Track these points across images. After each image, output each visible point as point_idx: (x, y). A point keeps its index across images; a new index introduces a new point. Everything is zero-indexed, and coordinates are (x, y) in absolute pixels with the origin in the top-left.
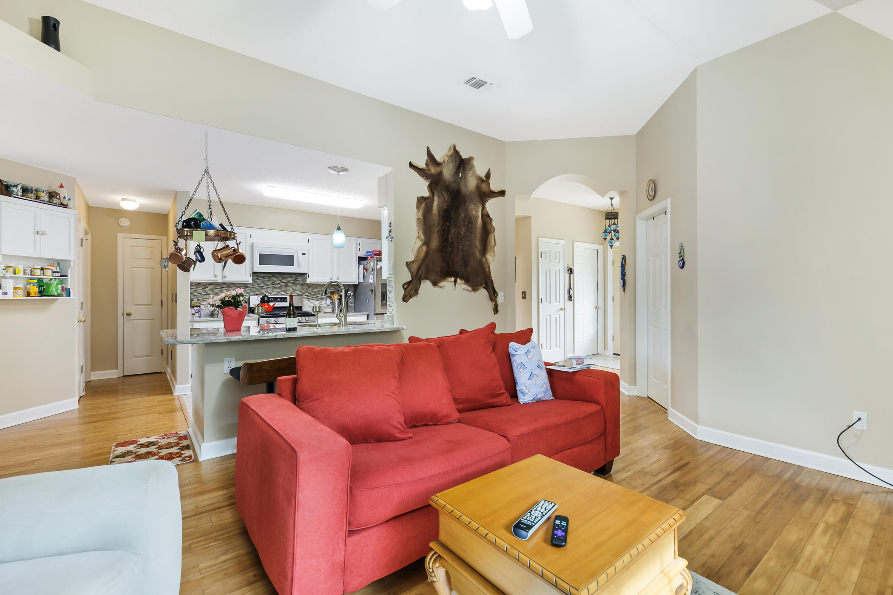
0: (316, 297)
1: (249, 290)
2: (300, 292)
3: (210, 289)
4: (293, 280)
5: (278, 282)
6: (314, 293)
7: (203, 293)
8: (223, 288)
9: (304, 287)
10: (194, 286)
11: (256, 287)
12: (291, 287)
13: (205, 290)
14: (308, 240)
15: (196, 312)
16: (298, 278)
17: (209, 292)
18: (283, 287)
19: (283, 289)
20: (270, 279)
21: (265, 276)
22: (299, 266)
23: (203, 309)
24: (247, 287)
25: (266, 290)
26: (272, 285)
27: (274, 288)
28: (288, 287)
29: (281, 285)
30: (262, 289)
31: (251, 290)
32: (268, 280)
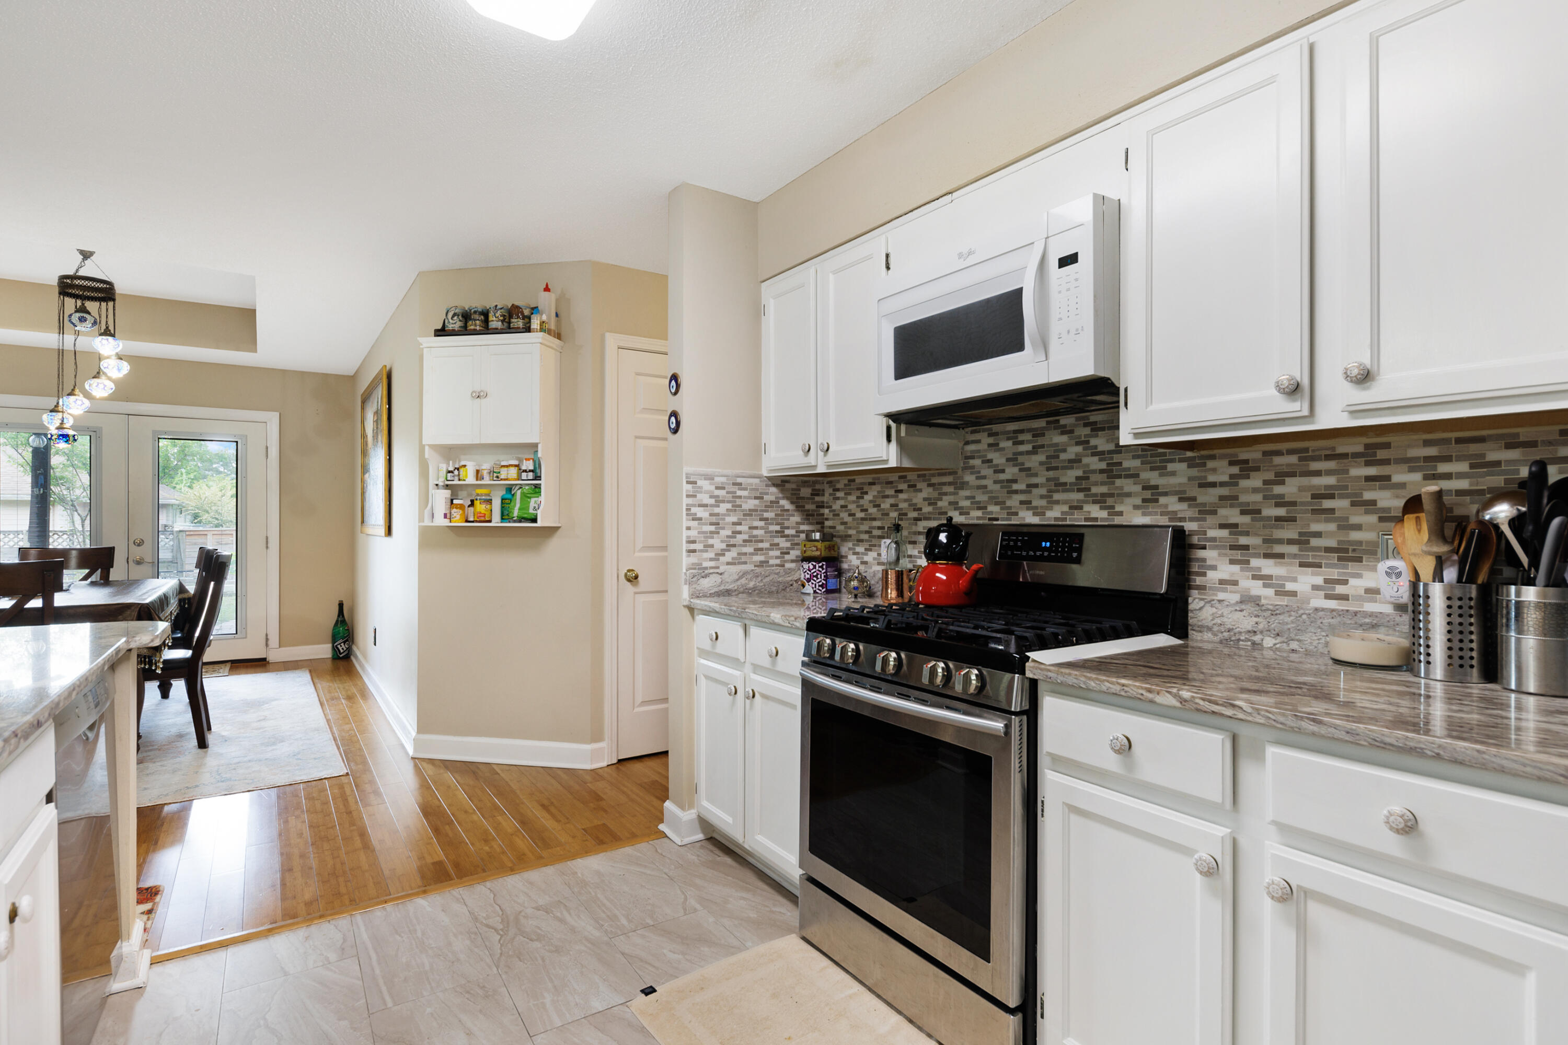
1: (967, 498)
6: (1281, 512)
10: (842, 490)
11: (989, 483)
12: (1136, 476)
15: (807, 576)
18: (1094, 478)
19: (1094, 490)
20: (1040, 441)
21: (1021, 431)
22: (1040, 341)
24: (962, 488)
25: (1022, 497)
26: (1048, 469)
27: (1056, 485)
28: (1120, 477)
29: (1088, 465)
30: (1009, 492)
31: (973, 497)
32: (1034, 447)
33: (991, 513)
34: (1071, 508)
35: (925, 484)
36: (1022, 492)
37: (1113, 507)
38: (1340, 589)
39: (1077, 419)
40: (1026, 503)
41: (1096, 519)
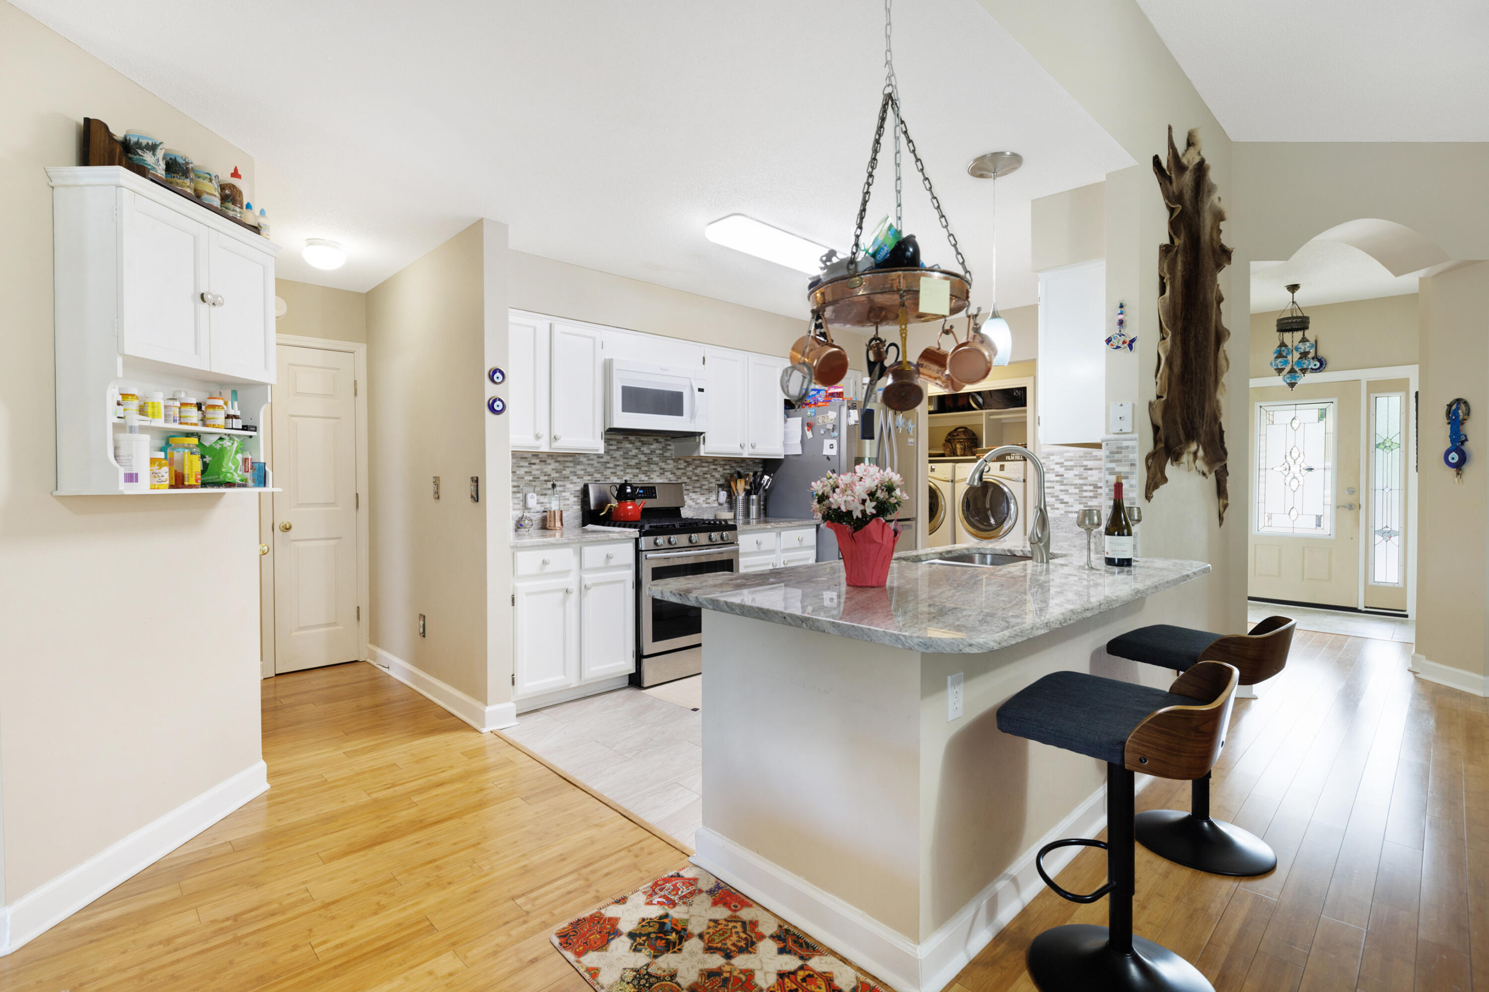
0: (700, 487)
1: (582, 470)
2: (672, 476)
4: (660, 449)
5: (634, 452)
8: (533, 467)
9: (680, 464)
11: (596, 464)
12: (657, 464)
14: (704, 359)
16: (669, 445)
18: (643, 464)
19: (643, 469)
20: (620, 445)
21: (612, 440)
22: (693, 416)
24: (579, 464)
25: (613, 470)
26: (624, 458)
27: (627, 466)
28: (652, 464)
29: (640, 458)
30: (605, 468)
31: (586, 470)
32: (617, 448)
33: (596, 477)
34: (634, 476)
35: (553, 461)
36: (612, 468)
37: (649, 476)
38: (709, 501)
39: (636, 438)
40: (614, 473)
41: (643, 481)
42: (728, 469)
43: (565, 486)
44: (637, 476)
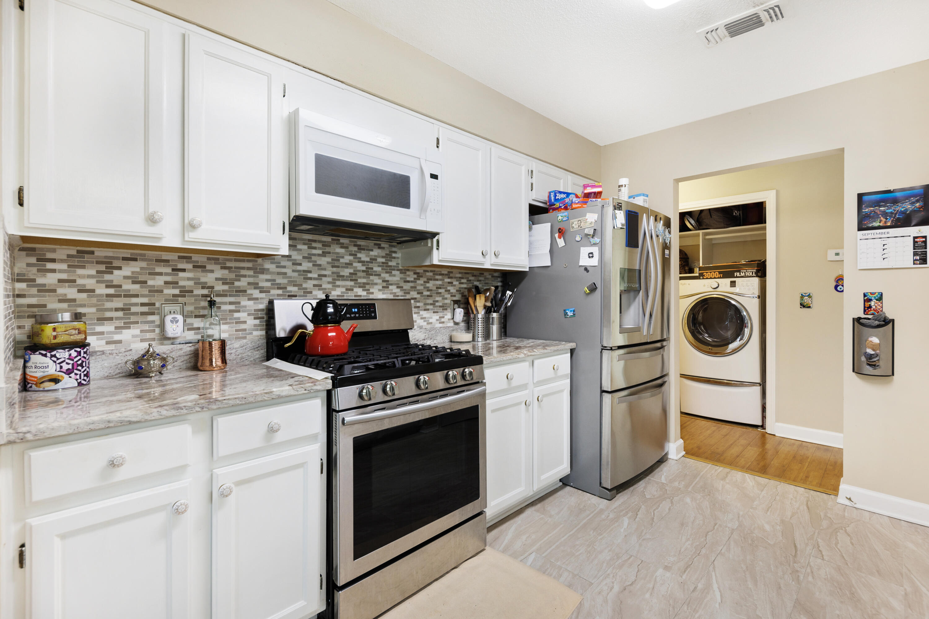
0: (433, 304)
1: (267, 280)
2: (398, 290)
3: (129, 274)
4: (383, 257)
5: (348, 258)
7: (102, 290)
8: (181, 274)
9: (409, 276)
10: (62, 261)
11: (289, 271)
12: (379, 275)
13: (107, 277)
14: (438, 140)
15: (65, 367)
16: (395, 252)
17: (128, 286)
18: (359, 274)
19: (360, 280)
20: (328, 249)
21: (315, 241)
22: (423, 209)
23: (103, 353)
25: (316, 282)
26: (333, 267)
27: (338, 276)
28: (372, 275)
29: (356, 267)
30: (304, 278)
31: (274, 280)
32: (323, 252)
33: (291, 291)
34: (347, 290)
35: (219, 266)
36: (315, 279)
37: (369, 290)
38: (443, 320)
39: (350, 241)
40: (319, 286)
41: (360, 296)
42: (465, 283)
43: (239, 303)
44: (352, 290)
